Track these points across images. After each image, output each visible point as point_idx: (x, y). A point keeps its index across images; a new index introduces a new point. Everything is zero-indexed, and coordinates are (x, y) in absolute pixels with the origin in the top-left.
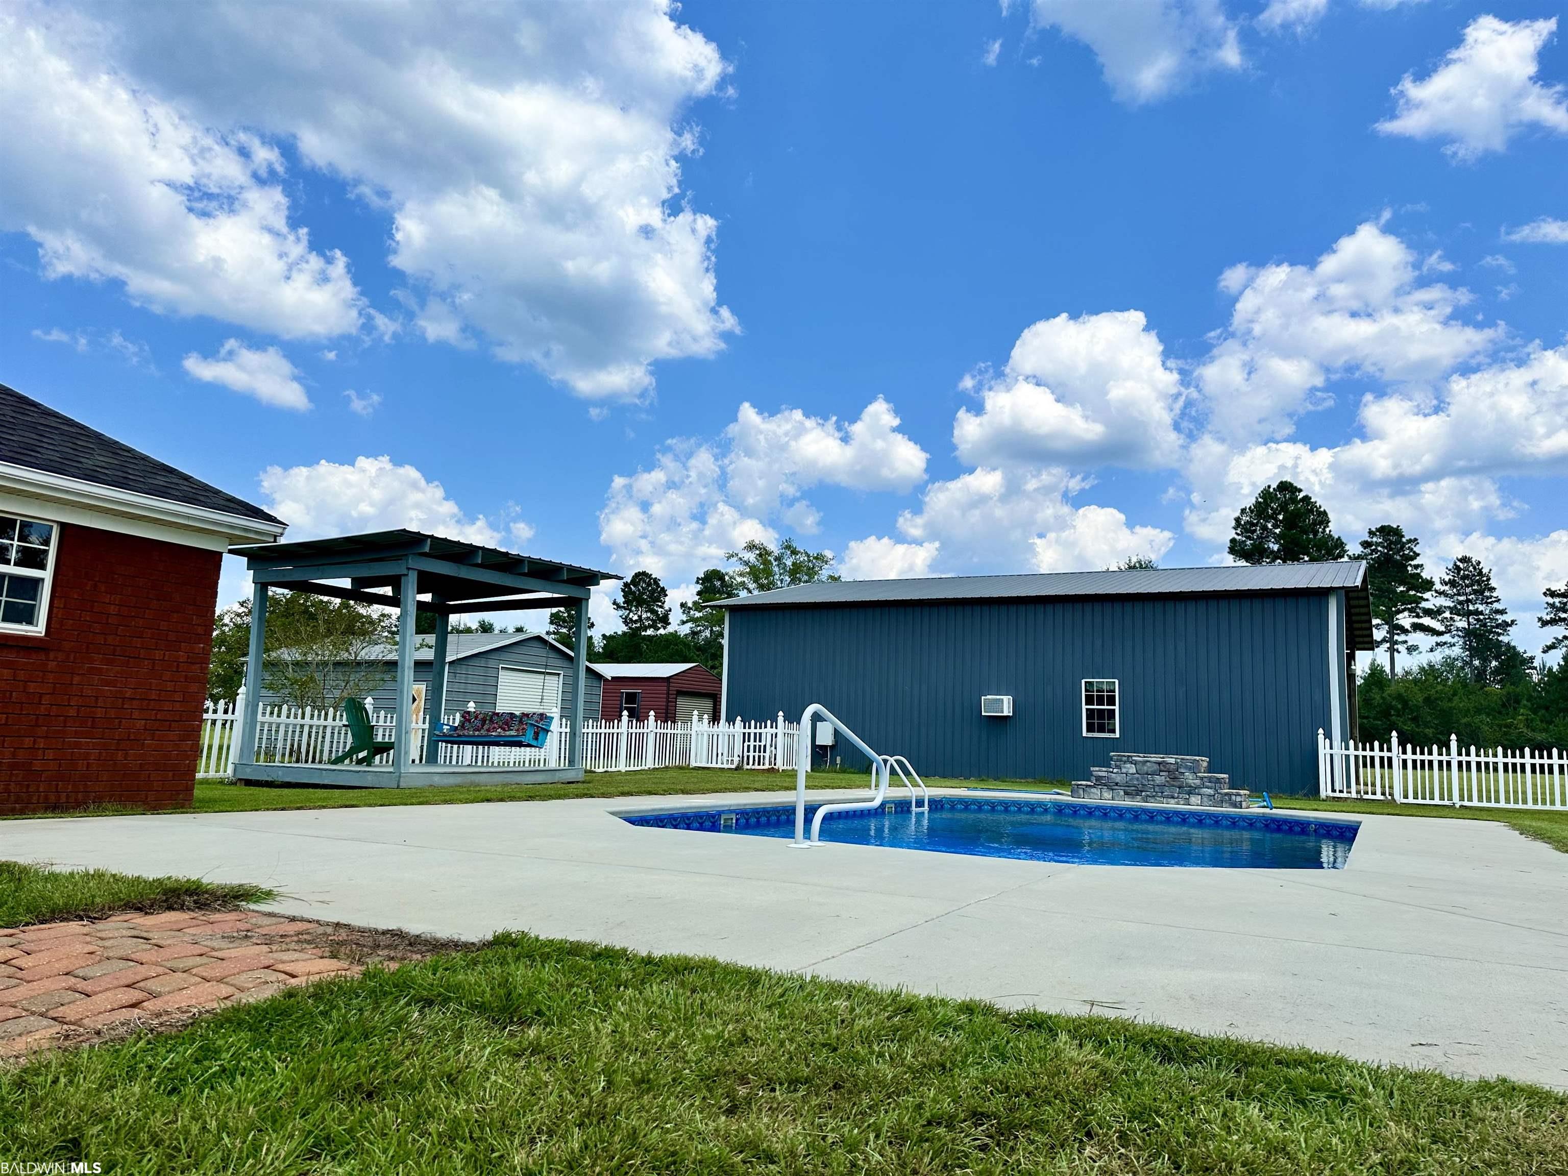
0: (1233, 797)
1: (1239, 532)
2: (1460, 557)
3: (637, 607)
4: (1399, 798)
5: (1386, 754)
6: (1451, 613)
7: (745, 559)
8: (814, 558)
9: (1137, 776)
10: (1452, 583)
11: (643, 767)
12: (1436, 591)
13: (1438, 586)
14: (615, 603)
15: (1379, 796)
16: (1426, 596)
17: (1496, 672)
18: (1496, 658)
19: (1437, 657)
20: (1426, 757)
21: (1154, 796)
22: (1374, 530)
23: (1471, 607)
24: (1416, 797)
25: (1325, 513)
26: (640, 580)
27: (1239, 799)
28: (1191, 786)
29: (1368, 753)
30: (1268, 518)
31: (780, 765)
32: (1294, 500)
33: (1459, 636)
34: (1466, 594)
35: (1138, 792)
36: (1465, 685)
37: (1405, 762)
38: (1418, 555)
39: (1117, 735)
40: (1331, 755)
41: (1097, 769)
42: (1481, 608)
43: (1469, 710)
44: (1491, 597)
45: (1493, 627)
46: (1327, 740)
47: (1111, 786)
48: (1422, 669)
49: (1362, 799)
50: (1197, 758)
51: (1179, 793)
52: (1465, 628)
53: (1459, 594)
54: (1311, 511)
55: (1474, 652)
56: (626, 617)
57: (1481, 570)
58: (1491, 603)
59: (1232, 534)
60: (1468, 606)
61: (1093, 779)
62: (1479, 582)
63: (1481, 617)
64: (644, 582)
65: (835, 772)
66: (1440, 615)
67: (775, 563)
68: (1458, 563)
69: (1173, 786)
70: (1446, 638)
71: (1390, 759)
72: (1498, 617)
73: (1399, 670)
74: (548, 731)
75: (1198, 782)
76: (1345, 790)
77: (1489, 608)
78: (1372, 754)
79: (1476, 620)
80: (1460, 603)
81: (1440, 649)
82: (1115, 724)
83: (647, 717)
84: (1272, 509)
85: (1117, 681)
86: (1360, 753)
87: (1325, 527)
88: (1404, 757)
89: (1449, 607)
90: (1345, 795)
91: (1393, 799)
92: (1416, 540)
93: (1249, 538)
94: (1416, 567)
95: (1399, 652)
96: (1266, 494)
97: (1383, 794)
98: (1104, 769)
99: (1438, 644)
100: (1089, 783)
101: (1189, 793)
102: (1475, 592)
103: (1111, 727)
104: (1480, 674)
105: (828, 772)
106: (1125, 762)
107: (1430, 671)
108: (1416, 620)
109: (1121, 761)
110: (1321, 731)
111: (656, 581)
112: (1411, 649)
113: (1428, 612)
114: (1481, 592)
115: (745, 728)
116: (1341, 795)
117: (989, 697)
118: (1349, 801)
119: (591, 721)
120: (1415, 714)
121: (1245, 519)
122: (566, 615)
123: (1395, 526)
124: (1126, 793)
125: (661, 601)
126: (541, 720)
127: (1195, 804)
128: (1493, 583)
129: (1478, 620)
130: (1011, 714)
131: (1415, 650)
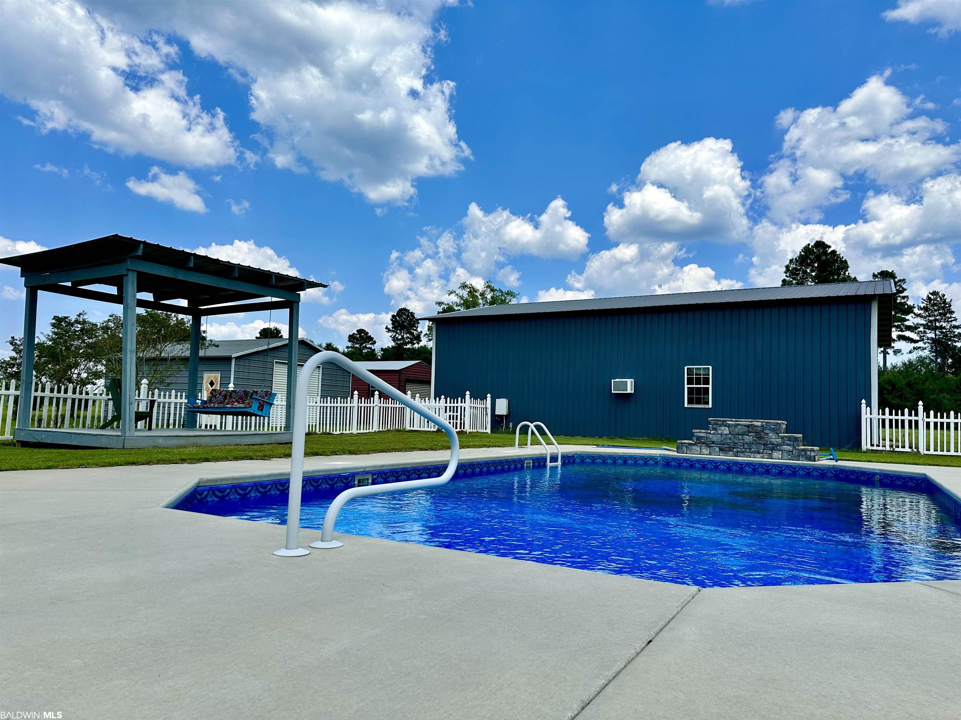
0: (808, 453)
1: (788, 275)
2: (931, 292)
3: (400, 330)
4: (922, 450)
5: (913, 418)
6: (924, 328)
7: (460, 295)
8: (506, 293)
9: (730, 436)
10: (925, 309)
11: (371, 430)
12: (915, 314)
13: (916, 311)
14: (387, 328)
15: (907, 449)
16: (907, 317)
17: (950, 367)
18: (951, 357)
19: (914, 356)
20: (945, 420)
21: (743, 452)
22: (876, 273)
23: (937, 324)
24: (936, 450)
25: (846, 262)
26: (402, 313)
27: (813, 454)
28: (773, 444)
29: (900, 417)
30: (807, 265)
31: (467, 429)
32: (825, 253)
33: (929, 343)
34: (935, 316)
35: (730, 449)
36: (933, 374)
37: (928, 424)
38: (905, 290)
39: (710, 406)
40: (871, 419)
41: (698, 431)
42: (944, 324)
43: (935, 390)
44: (951, 317)
45: (951, 337)
46: (868, 408)
47: (709, 444)
48: (905, 364)
49: (894, 452)
50: (779, 422)
51: (764, 449)
52: (932, 338)
53: (930, 316)
54: (837, 260)
55: (938, 353)
56: (394, 337)
57: (945, 300)
58: (951, 321)
59: (784, 276)
60: (935, 324)
61: (695, 438)
62: (943, 308)
63: (944, 331)
64: (405, 314)
65: (508, 433)
66: (916, 329)
67: (479, 297)
68: (930, 296)
69: (759, 444)
70: (920, 344)
71: (917, 422)
72: (955, 330)
73: (889, 365)
74: (271, 404)
75: (779, 440)
76: (881, 445)
77: (949, 325)
78: (903, 418)
79: (940, 332)
80: (931, 321)
81: (916, 351)
82: (708, 398)
83: (373, 396)
84: (810, 259)
85: (711, 367)
86: (894, 417)
87: (845, 271)
88: (928, 420)
89: (923, 324)
90: (881, 448)
91: (918, 451)
92: (904, 280)
93: (794, 279)
94: (904, 298)
95: (889, 354)
96: (807, 250)
97: (911, 447)
98: (703, 431)
99: (914, 348)
100: (691, 442)
101: (772, 449)
102: (940, 314)
103: (706, 401)
104: (941, 367)
105: (504, 433)
106: (720, 426)
107: (908, 366)
108: (900, 333)
109: (717, 424)
110: (863, 401)
111: (412, 314)
112: (896, 352)
113: (909, 328)
114: (945, 315)
115: (446, 403)
116: (878, 448)
117: (617, 380)
118: (884, 453)
119: (329, 398)
120: (900, 393)
121: (793, 266)
122: (358, 336)
123: (890, 271)
124: (721, 450)
125: (415, 327)
126: (266, 396)
127: (777, 459)
128: (953, 308)
129: (942, 332)
130: (633, 392)
131: (899, 352)
